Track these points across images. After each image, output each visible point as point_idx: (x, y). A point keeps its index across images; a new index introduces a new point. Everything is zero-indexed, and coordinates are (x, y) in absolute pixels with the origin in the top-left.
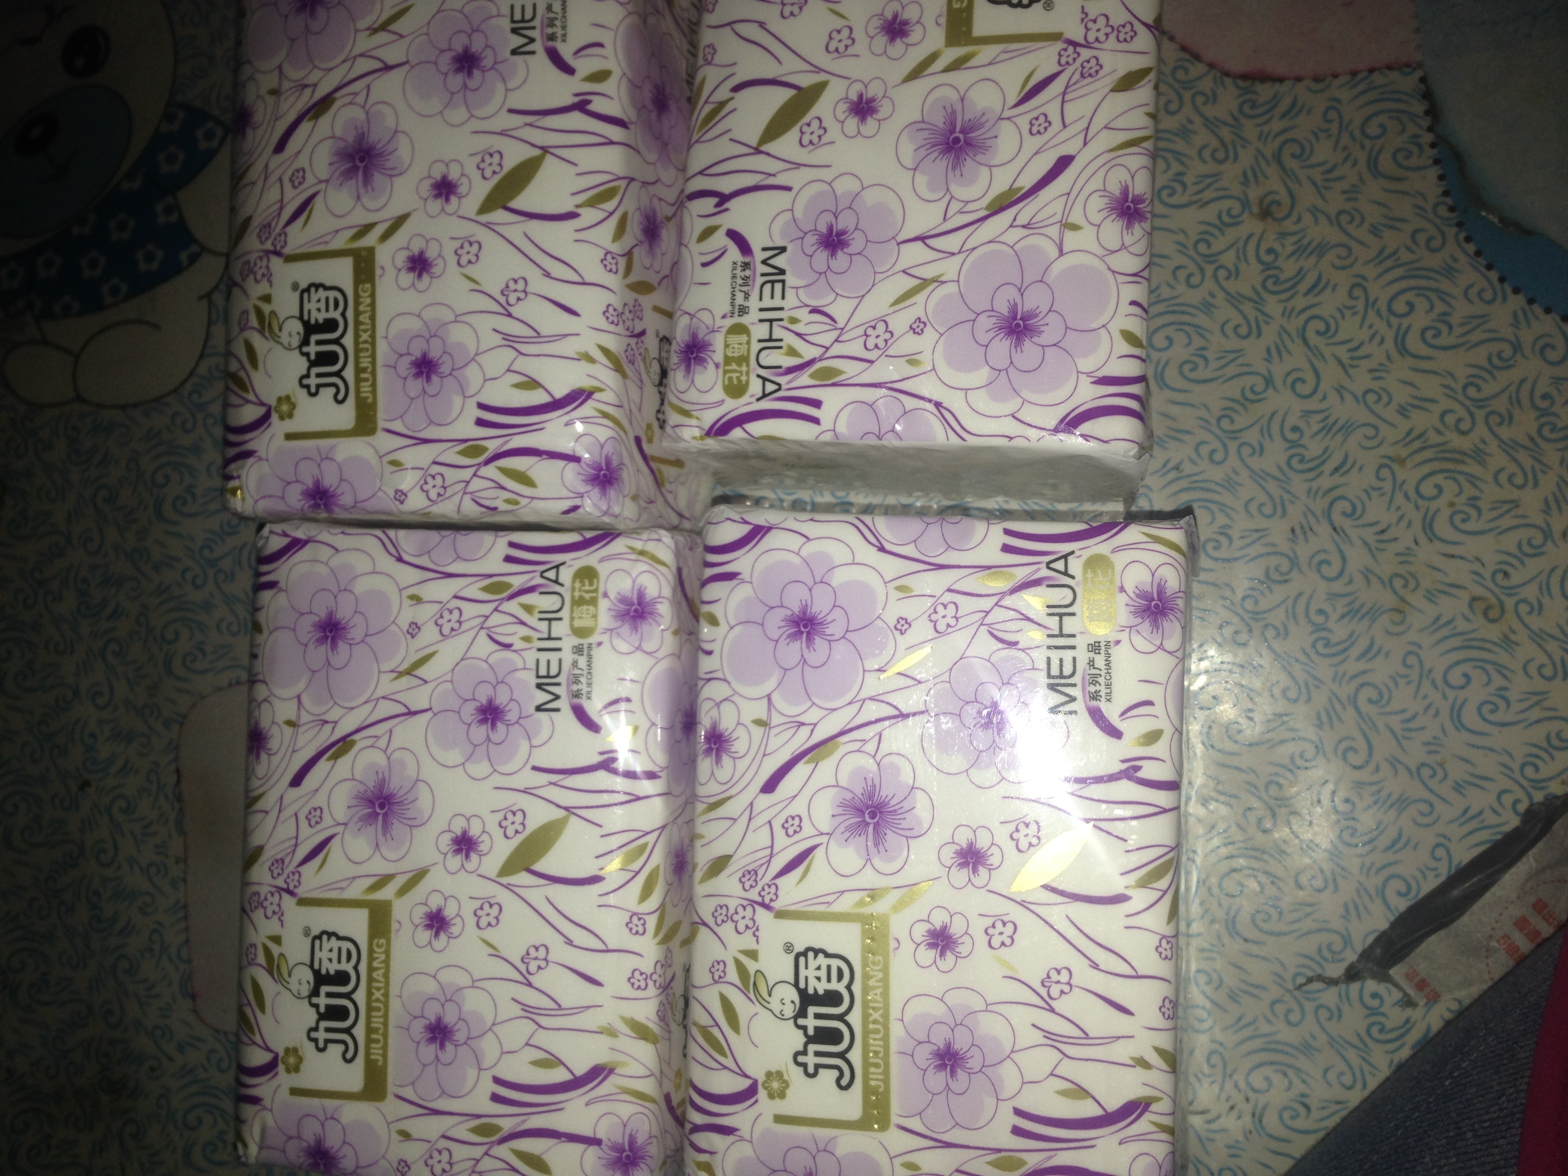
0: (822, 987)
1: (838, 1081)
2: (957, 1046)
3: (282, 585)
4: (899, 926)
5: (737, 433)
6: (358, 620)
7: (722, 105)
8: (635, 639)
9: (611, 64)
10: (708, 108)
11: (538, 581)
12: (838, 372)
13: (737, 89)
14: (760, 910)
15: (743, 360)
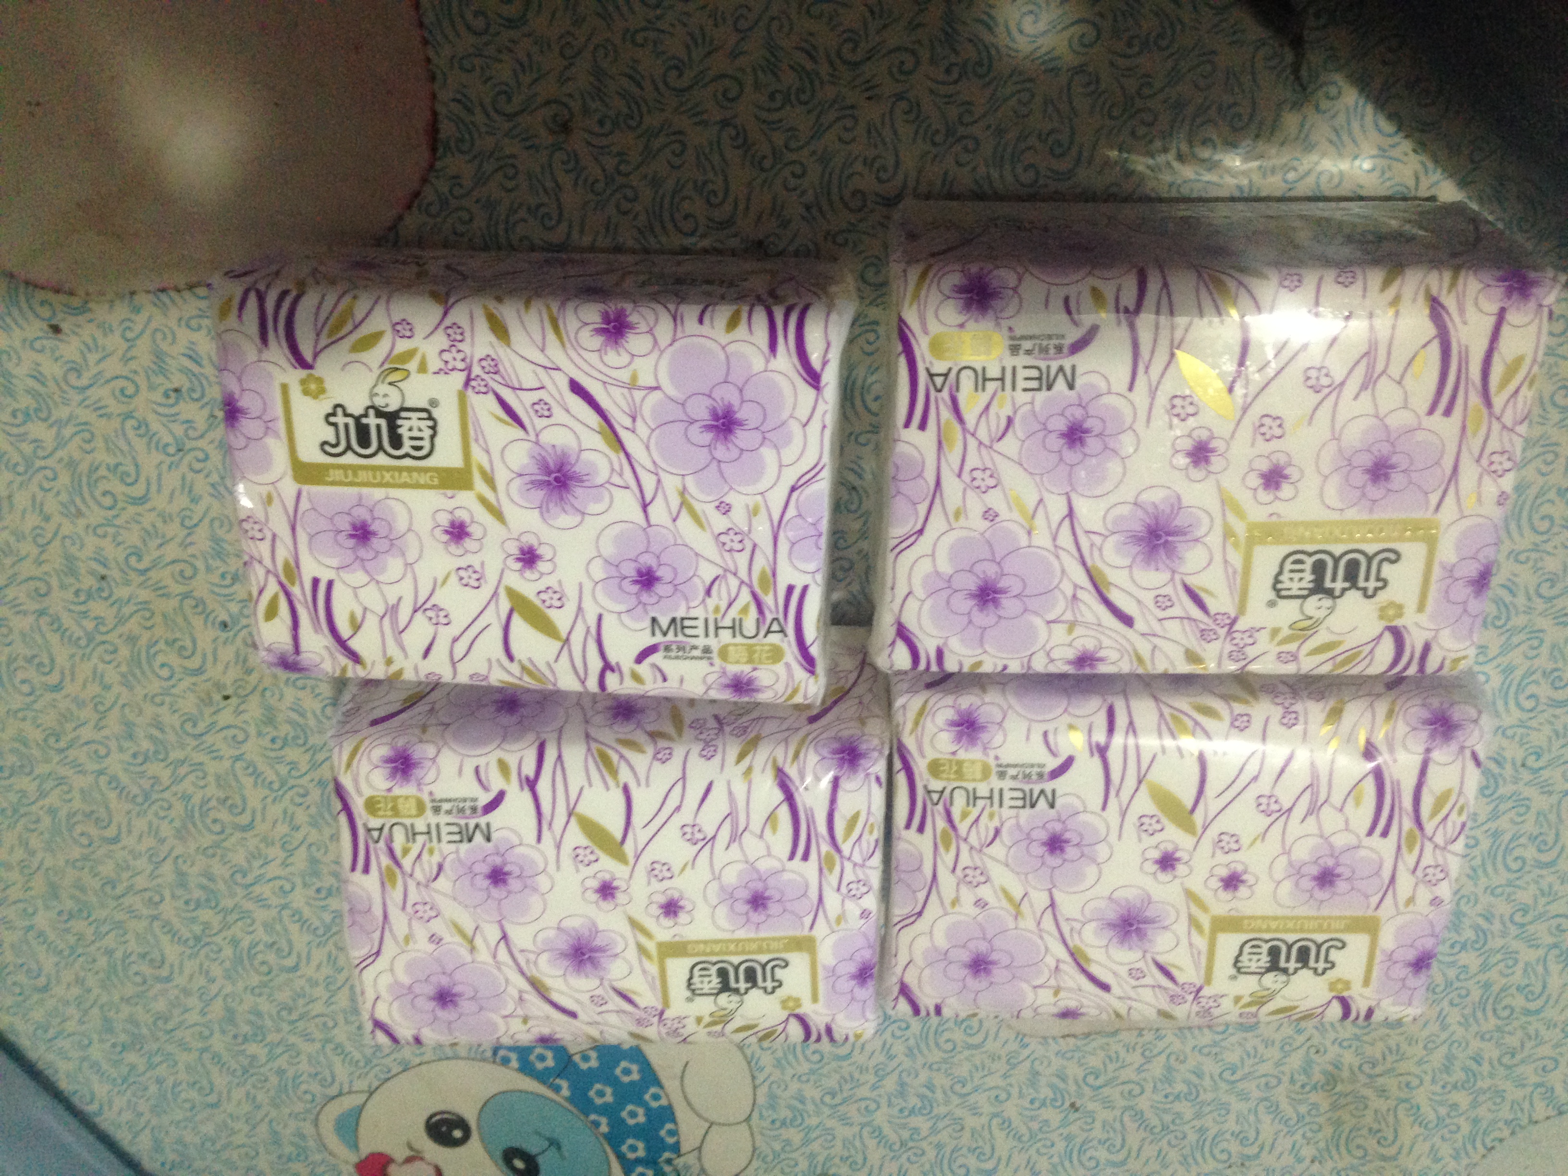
0: (1308, 576)
1: (1393, 562)
2: (1369, 464)
3: (939, 1001)
4: (1258, 514)
5: (814, 651)
6: (972, 945)
7: (524, 668)
8: (993, 728)
9: (493, 758)
10: (527, 678)
11: (940, 807)
12: (763, 573)
13: (511, 657)
14: (1237, 627)
15: (751, 650)
